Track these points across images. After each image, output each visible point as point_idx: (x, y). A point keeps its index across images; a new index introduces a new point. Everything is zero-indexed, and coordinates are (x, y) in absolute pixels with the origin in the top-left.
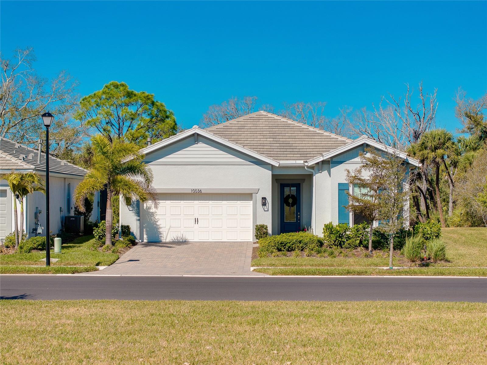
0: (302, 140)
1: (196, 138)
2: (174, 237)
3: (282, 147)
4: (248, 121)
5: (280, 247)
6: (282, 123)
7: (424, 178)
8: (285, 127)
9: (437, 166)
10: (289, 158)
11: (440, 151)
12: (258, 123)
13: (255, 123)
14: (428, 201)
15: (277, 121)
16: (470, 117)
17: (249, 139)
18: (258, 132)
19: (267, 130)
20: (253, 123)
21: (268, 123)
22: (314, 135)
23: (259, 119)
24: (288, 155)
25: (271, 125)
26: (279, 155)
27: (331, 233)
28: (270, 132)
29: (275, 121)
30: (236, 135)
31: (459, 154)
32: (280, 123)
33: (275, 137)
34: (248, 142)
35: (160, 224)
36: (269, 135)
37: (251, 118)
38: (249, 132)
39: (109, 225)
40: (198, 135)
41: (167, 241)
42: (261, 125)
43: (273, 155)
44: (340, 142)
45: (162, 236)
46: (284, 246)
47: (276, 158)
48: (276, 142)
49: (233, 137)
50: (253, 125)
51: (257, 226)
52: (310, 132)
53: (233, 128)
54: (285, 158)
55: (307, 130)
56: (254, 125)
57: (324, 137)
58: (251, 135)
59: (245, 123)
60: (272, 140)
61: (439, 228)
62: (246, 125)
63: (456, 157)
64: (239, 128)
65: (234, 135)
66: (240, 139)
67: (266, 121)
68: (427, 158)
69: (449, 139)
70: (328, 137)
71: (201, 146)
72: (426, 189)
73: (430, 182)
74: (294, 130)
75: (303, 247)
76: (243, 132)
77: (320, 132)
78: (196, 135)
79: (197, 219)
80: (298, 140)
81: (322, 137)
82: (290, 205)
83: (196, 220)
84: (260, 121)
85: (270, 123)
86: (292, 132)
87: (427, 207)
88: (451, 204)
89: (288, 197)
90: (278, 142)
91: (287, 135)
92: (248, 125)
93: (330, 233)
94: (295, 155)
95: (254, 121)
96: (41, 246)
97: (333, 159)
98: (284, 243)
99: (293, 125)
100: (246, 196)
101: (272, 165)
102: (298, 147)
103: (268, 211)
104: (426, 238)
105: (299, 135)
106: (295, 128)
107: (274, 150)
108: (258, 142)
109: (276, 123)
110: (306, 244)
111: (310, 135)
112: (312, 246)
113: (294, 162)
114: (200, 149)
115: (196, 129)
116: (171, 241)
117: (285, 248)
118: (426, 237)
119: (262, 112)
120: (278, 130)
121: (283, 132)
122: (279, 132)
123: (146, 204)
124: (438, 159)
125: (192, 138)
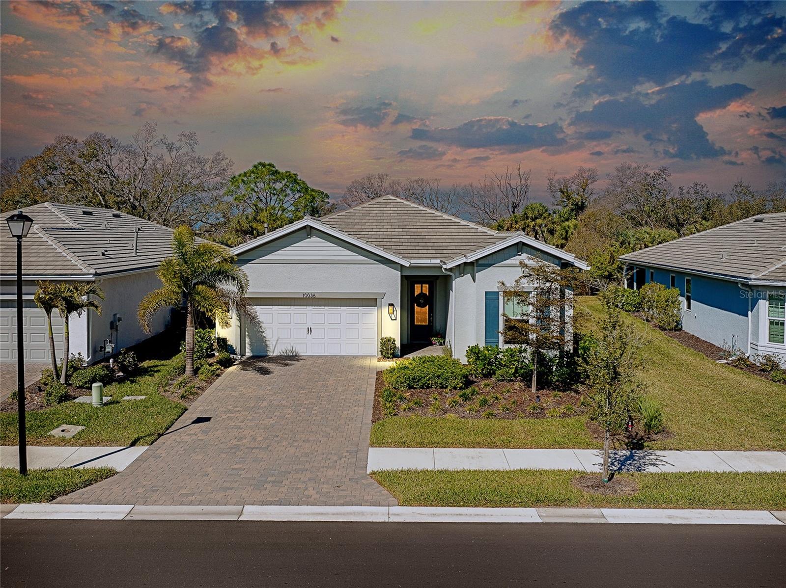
0: (436, 230)
1: (309, 231)
3: (413, 240)
4: (374, 206)
5: (412, 383)
6: (412, 209)
8: (415, 215)
9: (536, 232)
10: (422, 255)
12: (385, 209)
13: (382, 209)
15: (406, 206)
16: (563, 192)
17: (374, 230)
18: (385, 221)
19: (396, 218)
20: (380, 209)
21: (396, 209)
22: (449, 224)
23: (387, 203)
24: (420, 251)
25: (400, 212)
26: (410, 251)
28: (399, 221)
29: (404, 206)
30: (360, 224)
32: (410, 209)
33: (404, 227)
34: (373, 233)
36: (398, 224)
37: (378, 203)
38: (375, 221)
40: (311, 227)
41: (276, 353)
42: (388, 212)
43: (402, 251)
44: (481, 234)
45: (270, 348)
46: (417, 382)
47: (406, 255)
48: (405, 234)
49: (355, 227)
50: (379, 212)
51: (382, 339)
52: (445, 221)
53: (357, 215)
54: (417, 255)
55: (440, 218)
56: (381, 212)
57: (461, 227)
58: (376, 224)
59: (371, 209)
60: (401, 230)
62: (372, 212)
64: (364, 215)
65: (358, 224)
66: (364, 230)
67: (395, 206)
68: (528, 226)
69: (547, 211)
70: (466, 227)
71: (314, 241)
74: (426, 218)
76: (368, 221)
77: (457, 220)
78: (308, 229)
79: (311, 328)
80: (431, 230)
81: (459, 227)
82: (421, 305)
83: (309, 329)
84: (388, 206)
85: (399, 209)
86: (423, 221)
89: (419, 296)
90: (408, 234)
91: (418, 224)
92: (374, 212)
93: (475, 358)
94: (429, 252)
95: (381, 206)
97: (479, 261)
98: (416, 378)
99: (424, 212)
100: (370, 302)
101: (402, 265)
102: (432, 241)
103: (396, 320)
105: (432, 224)
106: (427, 215)
107: (404, 244)
108: (385, 233)
109: (405, 209)
111: (445, 224)
112: (454, 383)
113: (428, 261)
114: (314, 244)
115: (308, 221)
116: (279, 355)
117: (418, 385)
119: (389, 196)
120: (407, 217)
121: (414, 220)
122: (409, 220)
123: (248, 308)
124: (537, 228)
125: (303, 230)
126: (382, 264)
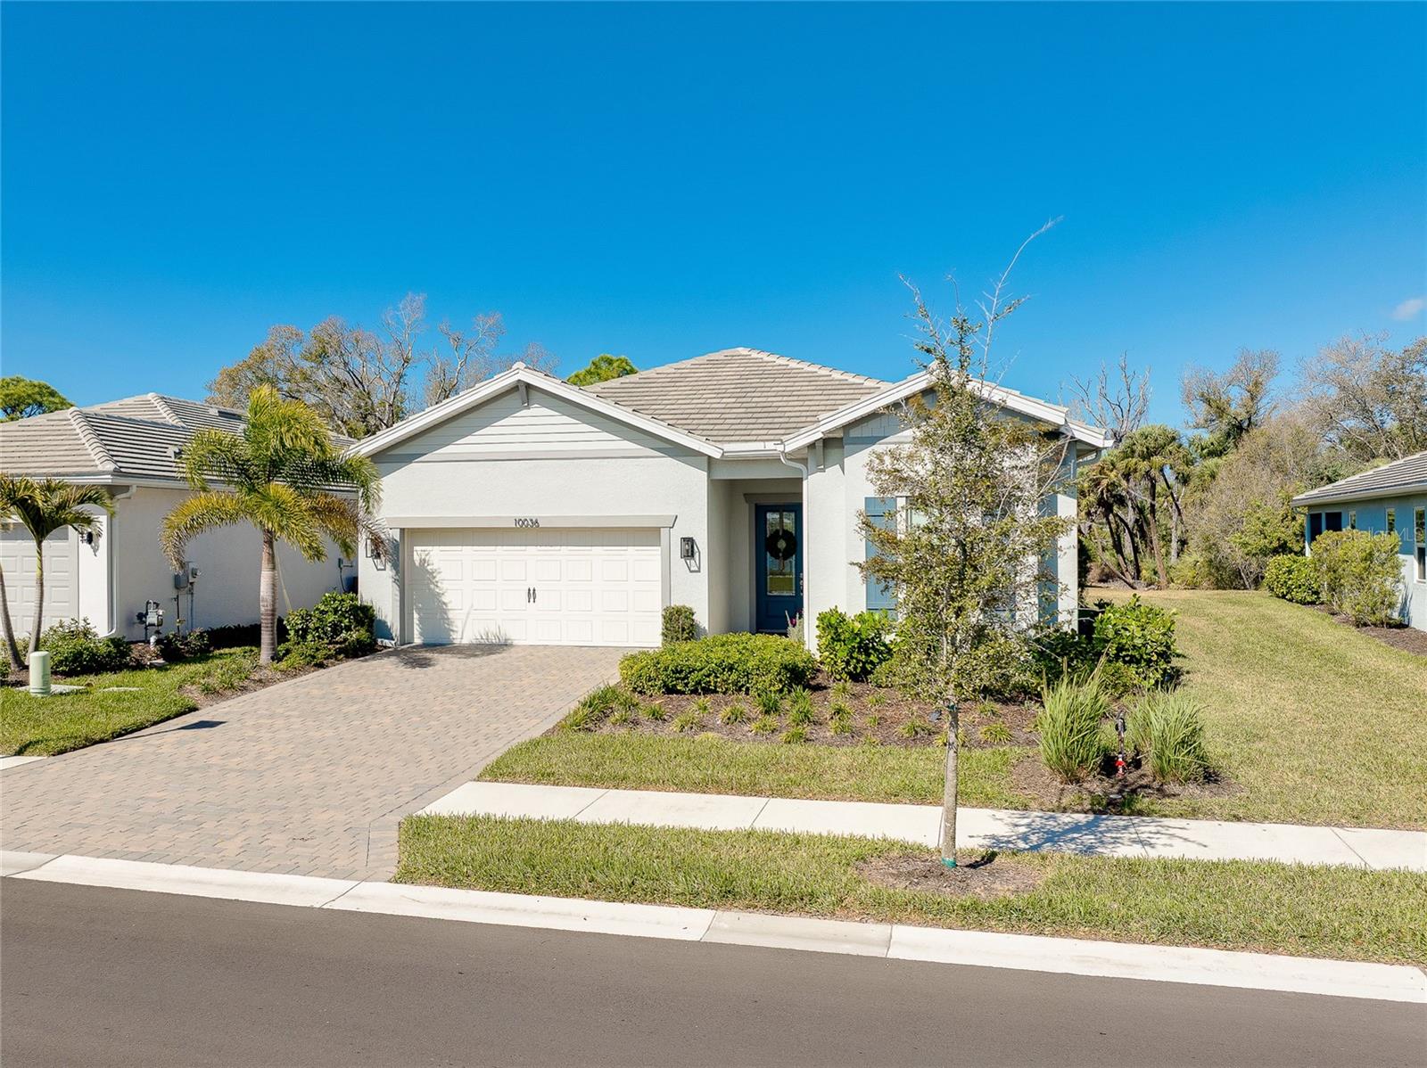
1: (524, 393)
2: (479, 632)
3: (750, 415)
4: (701, 367)
5: (672, 681)
6: (775, 367)
7: (1130, 505)
8: (776, 376)
9: (1152, 482)
11: (1157, 459)
12: (720, 370)
13: (715, 370)
14: (1137, 540)
15: (765, 364)
16: (1208, 402)
17: (680, 402)
18: (709, 388)
19: (733, 382)
20: (710, 370)
21: (742, 369)
23: (728, 362)
24: (755, 432)
26: (732, 432)
27: (837, 638)
28: (738, 386)
29: (761, 364)
31: (1189, 463)
32: (771, 368)
33: (743, 395)
35: (451, 602)
36: (733, 391)
37: (712, 362)
38: (689, 388)
39: (267, 610)
40: (528, 386)
41: (465, 641)
42: (724, 373)
43: (716, 433)
45: (455, 629)
46: (683, 679)
47: (722, 439)
48: (738, 405)
51: (667, 610)
52: (828, 383)
53: (659, 380)
55: (824, 378)
58: (689, 393)
59: (692, 371)
61: (1169, 628)
63: (1186, 467)
64: (674, 380)
67: (742, 365)
68: (1135, 471)
69: (1174, 439)
71: (537, 414)
72: (1133, 520)
73: (1141, 511)
74: (797, 380)
75: (739, 682)
76: (675, 388)
77: (857, 380)
78: (523, 389)
79: (534, 590)
82: (781, 555)
83: (532, 592)
84: (728, 366)
85: (748, 369)
86: (788, 384)
87: (1136, 550)
88: (1174, 545)
89: (775, 536)
90: (744, 405)
93: (832, 638)
95: (715, 366)
96: (66, 666)
97: (851, 431)
98: (682, 671)
99: (797, 371)
100: (646, 535)
101: (709, 458)
103: (699, 571)
104: (1127, 659)
105: (804, 388)
106: (799, 375)
107: (728, 421)
108: (699, 406)
109: (760, 368)
110: (748, 673)
111: (827, 388)
113: (760, 446)
114: (534, 421)
115: (521, 371)
116: (474, 642)
117: (686, 685)
118: (1127, 655)
119: (740, 349)
120: (757, 381)
121: (768, 385)
123: (419, 552)
124: (1153, 472)
125: (514, 394)
126: (670, 456)
